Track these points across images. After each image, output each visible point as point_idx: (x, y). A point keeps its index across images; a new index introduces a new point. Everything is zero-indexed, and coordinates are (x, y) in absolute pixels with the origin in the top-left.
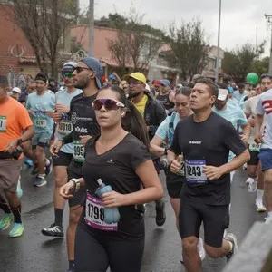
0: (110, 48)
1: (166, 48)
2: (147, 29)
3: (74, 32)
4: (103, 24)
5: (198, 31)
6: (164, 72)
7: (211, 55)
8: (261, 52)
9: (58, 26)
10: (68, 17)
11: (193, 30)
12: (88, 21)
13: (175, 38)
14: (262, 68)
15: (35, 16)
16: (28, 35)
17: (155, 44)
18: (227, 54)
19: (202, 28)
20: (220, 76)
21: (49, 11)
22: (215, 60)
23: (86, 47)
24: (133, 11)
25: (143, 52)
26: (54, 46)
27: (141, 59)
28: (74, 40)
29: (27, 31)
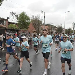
1: (56, 29)
2: (53, 26)
3: (42, 27)
4: (46, 25)
5: (61, 26)
7: (64, 30)
8: (72, 29)
9: (39, 26)
10: (41, 24)
12: (44, 25)
14: (72, 32)
15: (36, 24)
16: (35, 27)
17: (54, 28)
18: (66, 29)
19: (62, 25)
20: (65, 33)
21: (38, 24)
22: (64, 31)
24: (51, 23)
25: (53, 29)
26: (39, 29)
27: (52, 31)
28: (42, 28)
29: (34, 27)
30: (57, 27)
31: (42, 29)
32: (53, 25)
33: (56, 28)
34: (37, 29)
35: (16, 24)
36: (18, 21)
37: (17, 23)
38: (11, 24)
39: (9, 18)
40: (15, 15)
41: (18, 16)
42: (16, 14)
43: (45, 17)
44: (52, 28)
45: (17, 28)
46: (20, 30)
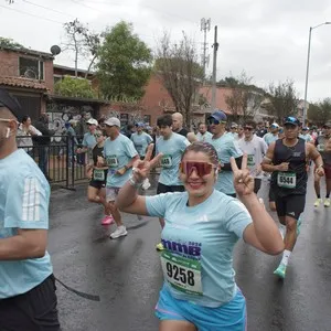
0: (227, 102)
1: (267, 101)
2: (253, 87)
3: (202, 91)
4: (221, 85)
5: (290, 89)
6: (264, 119)
10: (198, 80)
11: (287, 88)
12: (212, 83)
13: (274, 94)
15: (176, 79)
16: (171, 93)
17: (259, 99)
18: (311, 105)
19: (293, 87)
20: (306, 121)
21: (185, 76)
22: (302, 110)
23: (209, 101)
24: (243, 75)
26: (188, 100)
27: (249, 109)
28: (202, 96)
29: (170, 89)
30: (269, 91)
31: (201, 103)
32: (252, 83)
33: (267, 95)
34: (183, 98)
35: (90, 76)
36: (97, 61)
37: (93, 70)
38: (66, 76)
39: (56, 50)
40: (84, 37)
41: (97, 41)
42: (88, 33)
43: (216, 45)
44: (248, 96)
45: (94, 94)
46: (106, 101)
